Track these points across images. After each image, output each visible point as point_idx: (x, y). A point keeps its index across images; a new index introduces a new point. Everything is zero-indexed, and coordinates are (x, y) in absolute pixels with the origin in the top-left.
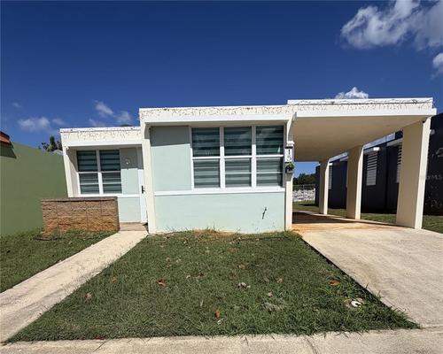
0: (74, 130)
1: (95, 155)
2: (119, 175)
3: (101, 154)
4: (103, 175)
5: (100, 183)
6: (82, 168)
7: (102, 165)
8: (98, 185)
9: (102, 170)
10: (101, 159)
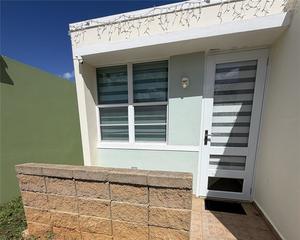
0: (93, 22)
1: (126, 74)
2: (164, 108)
3: (135, 73)
4: (137, 110)
5: (131, 123)
6: (104, 98)
7: (135, 92)
8: (127, 127)
9: (136, 101)
10: (135, 83)
